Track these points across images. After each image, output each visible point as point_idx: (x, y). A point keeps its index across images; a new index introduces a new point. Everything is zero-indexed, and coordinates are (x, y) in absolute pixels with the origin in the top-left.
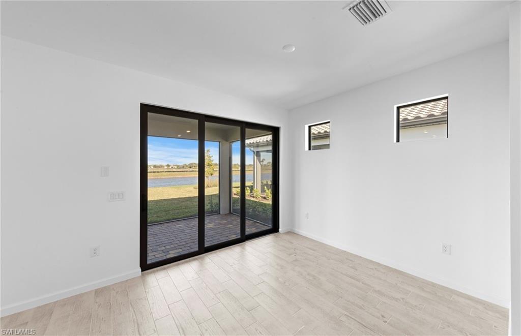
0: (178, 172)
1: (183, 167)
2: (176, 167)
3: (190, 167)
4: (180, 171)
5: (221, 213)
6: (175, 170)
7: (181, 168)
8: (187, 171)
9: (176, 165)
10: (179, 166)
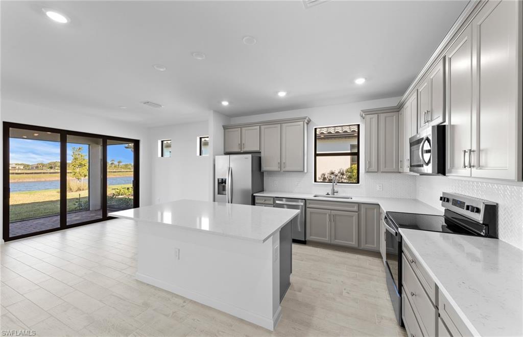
0: (26, 173)
1: (37, 167)
2: (22, 167)
3: (51, 168)
4: (32, 173)
5: (91, 209)
6: (20, 171)
7: (32, 168)
8: (44, 173)
9: (21, 164)
10: (28, 166)
